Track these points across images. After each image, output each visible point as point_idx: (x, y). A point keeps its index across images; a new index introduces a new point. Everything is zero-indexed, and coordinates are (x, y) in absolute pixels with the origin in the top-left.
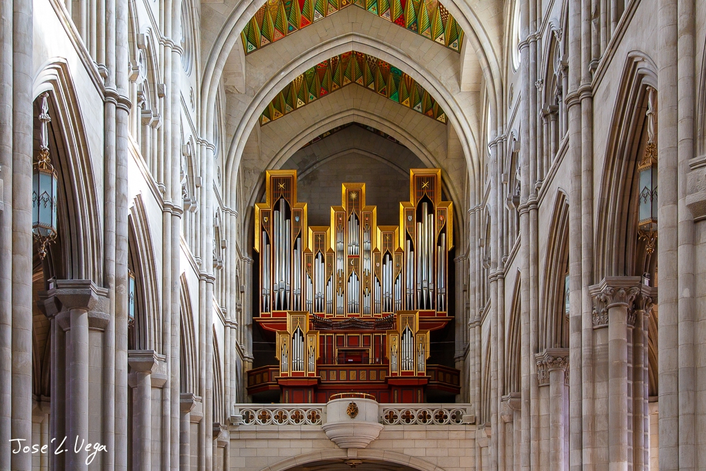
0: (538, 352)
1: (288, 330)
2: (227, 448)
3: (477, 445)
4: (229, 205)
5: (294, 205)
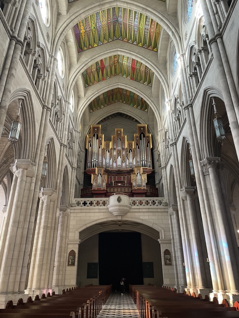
0: (201, 160)
1: (96, 173)
2: (69, 216)
3: (169, 214)
4: (77, 130)
5: (100, 135)
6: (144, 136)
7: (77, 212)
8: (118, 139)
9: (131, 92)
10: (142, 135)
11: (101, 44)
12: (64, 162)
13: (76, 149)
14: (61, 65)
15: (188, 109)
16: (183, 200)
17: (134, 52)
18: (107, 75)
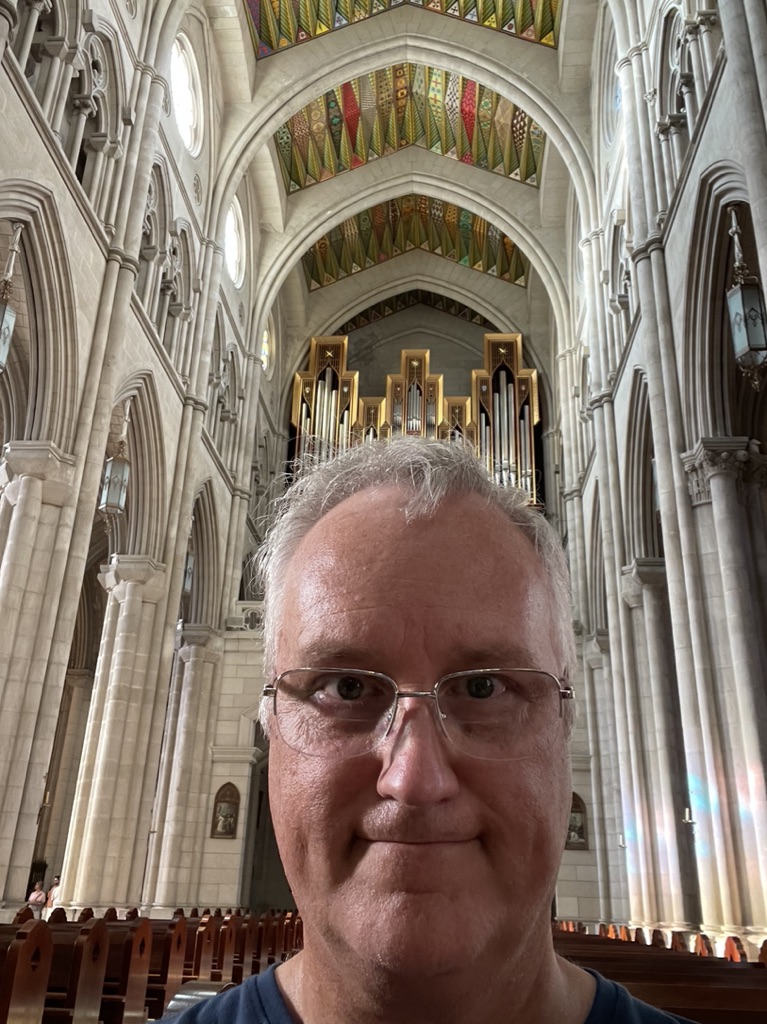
0: (684, 451)
2: (219, 664)
3: (585, 665)
4: (253, 351)
5: (343, 374)
6: (510, 379)
7: (246, 652)
8: (410, 390)
9: (460, 210)
10: (503, 374)
11: (344, 22)
12: (195, 464)
13: (249, 422)
14: (192, 108)
15: (649, 258)
16: (629, 610)
17: (468, 52)
18: (370, 146)
